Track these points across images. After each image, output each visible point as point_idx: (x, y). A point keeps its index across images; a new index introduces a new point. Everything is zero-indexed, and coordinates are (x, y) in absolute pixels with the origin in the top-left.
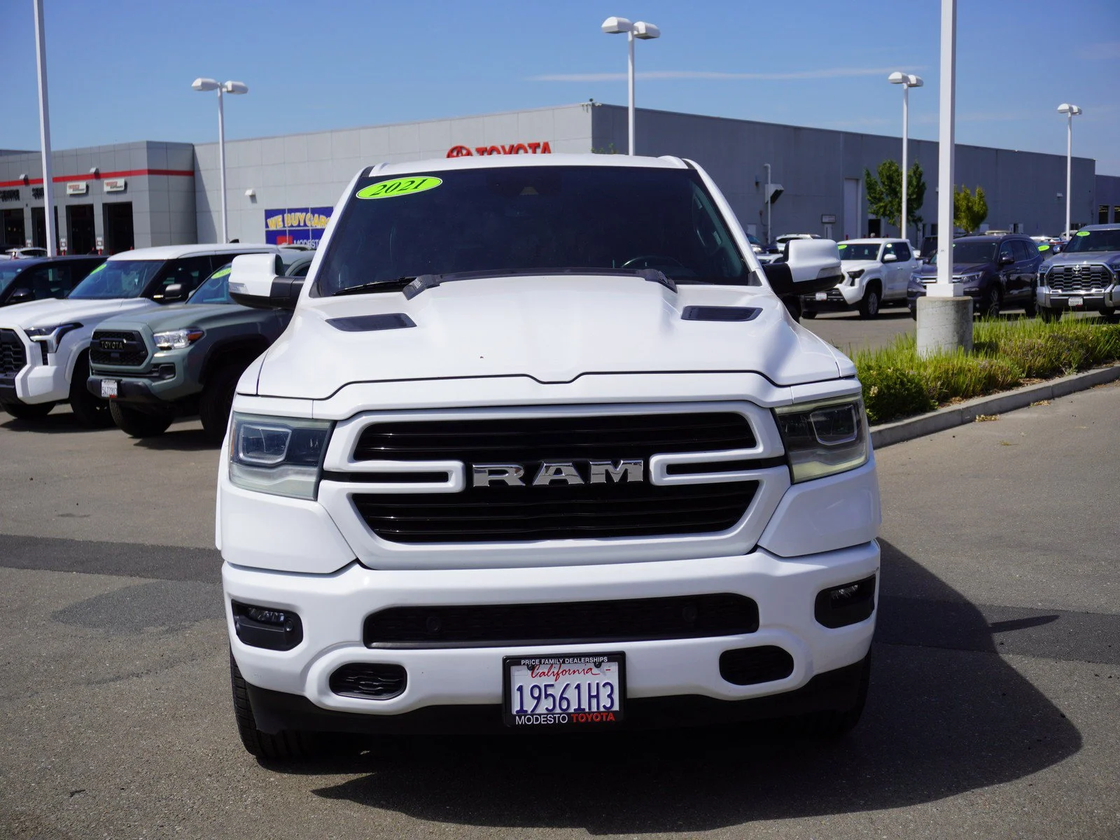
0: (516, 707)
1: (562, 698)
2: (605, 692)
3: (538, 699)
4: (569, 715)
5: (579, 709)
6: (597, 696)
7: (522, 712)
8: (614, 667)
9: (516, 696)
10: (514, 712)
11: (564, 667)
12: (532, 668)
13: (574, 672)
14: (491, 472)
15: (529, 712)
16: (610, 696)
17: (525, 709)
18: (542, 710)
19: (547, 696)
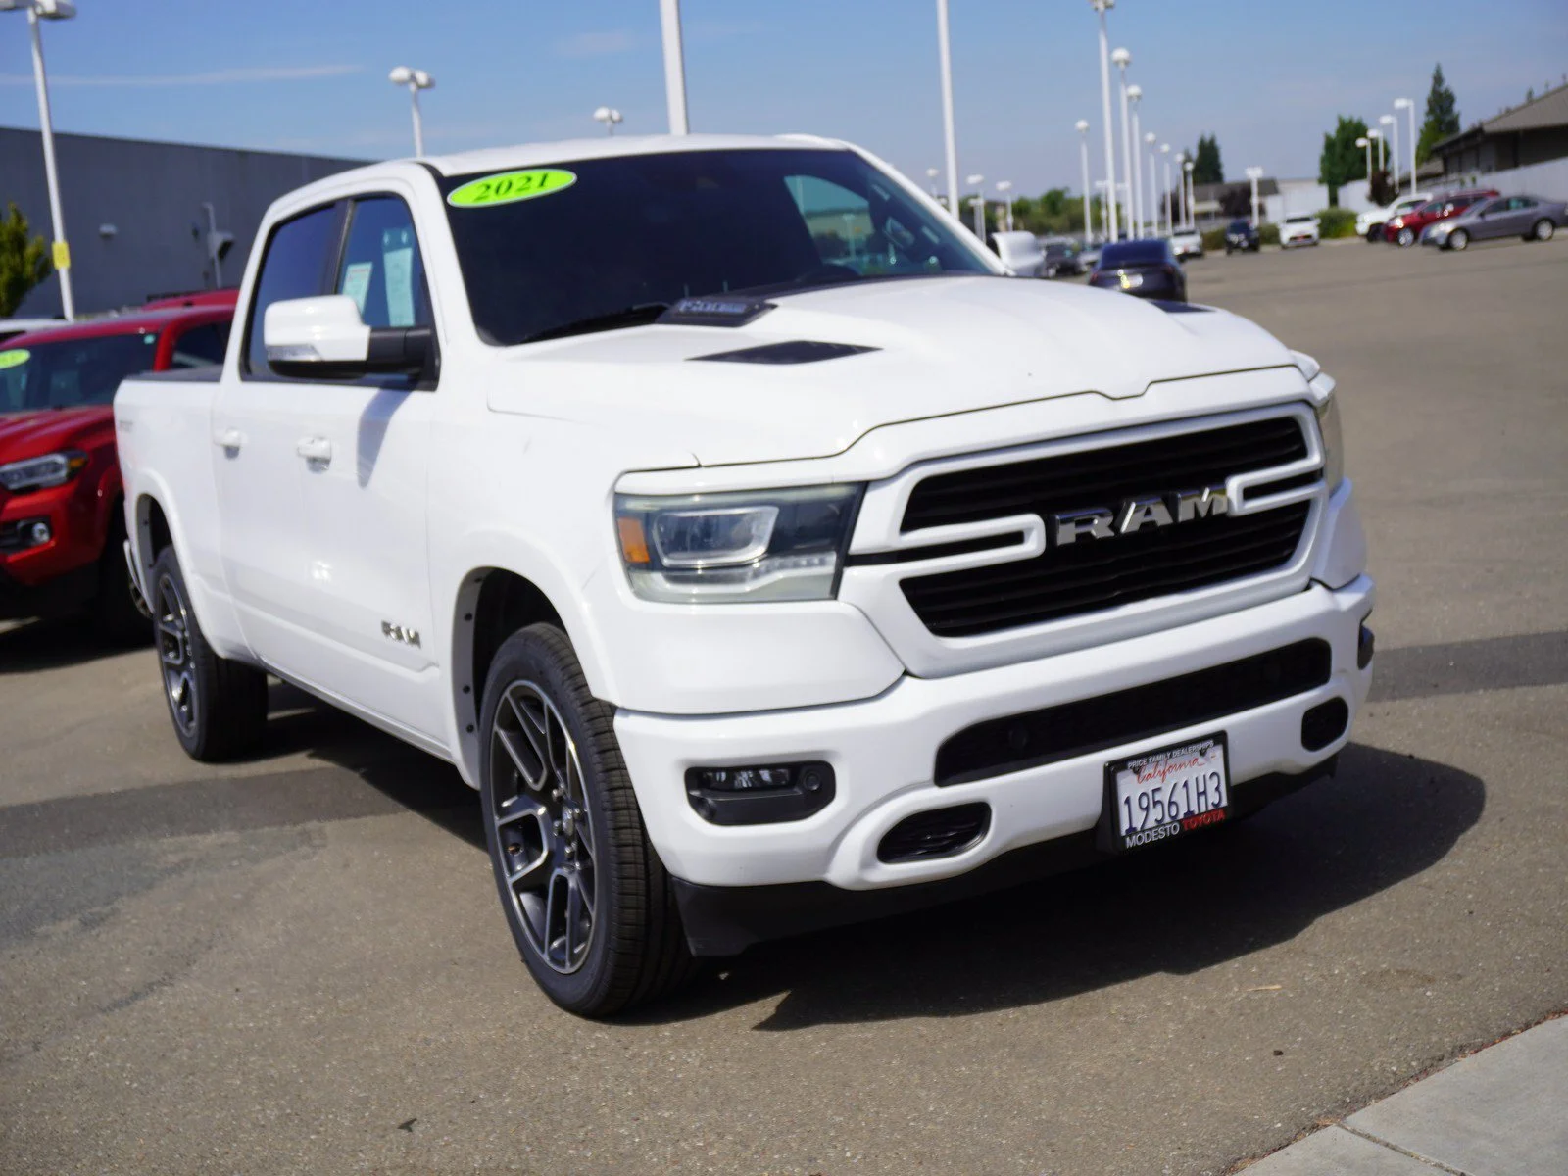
0: (1125, 826)
1: (1171, 803)
2: (1212, 784)
3: (1147, 809)
4: (1180, 822)
5: (1189, 814)
6: (1205, 793)
7: (1132, 831)
8: (1218, 752)
9: (1124, 810)
10: (1123, 833)
11: (1171, 762)
12: (1137, 771)
13: (1180, 766)
14: (1079, 524)
15: (1139, 829)
16: (1217, 789)
17: (1134, 826)
18: (1151, 823)
19: (1156, 803)
